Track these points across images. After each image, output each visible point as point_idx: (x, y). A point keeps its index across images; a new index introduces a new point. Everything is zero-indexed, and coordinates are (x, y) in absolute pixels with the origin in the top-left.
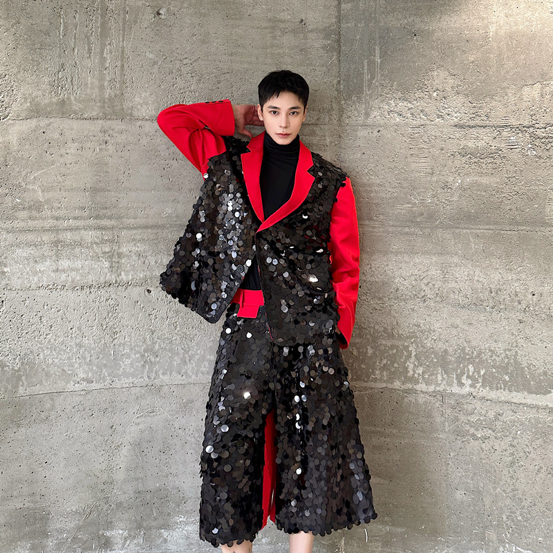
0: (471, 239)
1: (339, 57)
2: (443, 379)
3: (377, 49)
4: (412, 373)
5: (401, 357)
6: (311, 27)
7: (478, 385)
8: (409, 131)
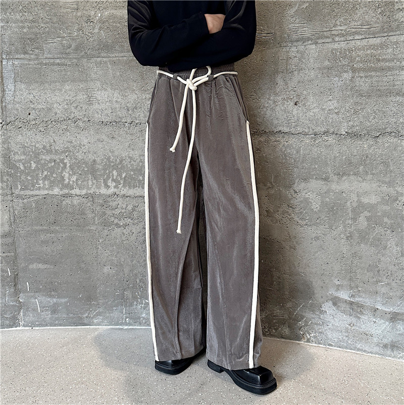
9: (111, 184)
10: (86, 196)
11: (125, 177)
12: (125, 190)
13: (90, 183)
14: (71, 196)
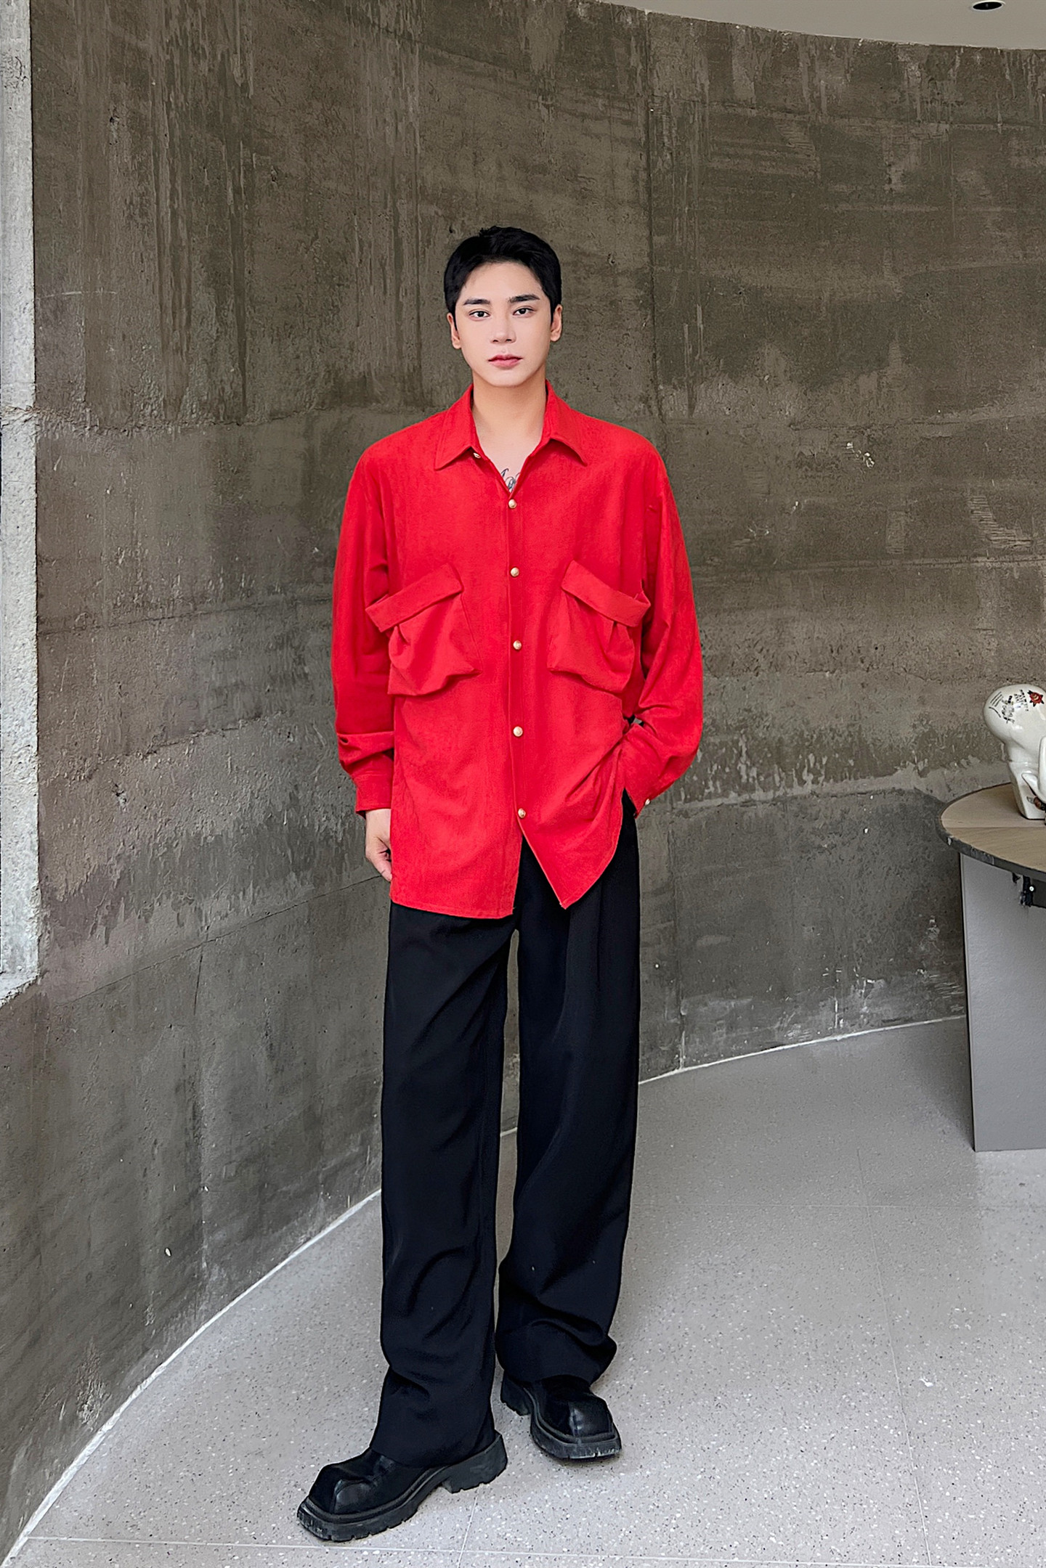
0: (811, 583)
1: (653, 317)
2: (782, 779)
3: (699, 308)
4: (745, 777)
5: (732, 758)
6: (620, 270)
7: (821, 779)
8: (741, 433)
9: (808, 777)
10: (775, 801)
11: (827, 762)
12: (828, 785)
13: (777, 778)
14: (754, 803)
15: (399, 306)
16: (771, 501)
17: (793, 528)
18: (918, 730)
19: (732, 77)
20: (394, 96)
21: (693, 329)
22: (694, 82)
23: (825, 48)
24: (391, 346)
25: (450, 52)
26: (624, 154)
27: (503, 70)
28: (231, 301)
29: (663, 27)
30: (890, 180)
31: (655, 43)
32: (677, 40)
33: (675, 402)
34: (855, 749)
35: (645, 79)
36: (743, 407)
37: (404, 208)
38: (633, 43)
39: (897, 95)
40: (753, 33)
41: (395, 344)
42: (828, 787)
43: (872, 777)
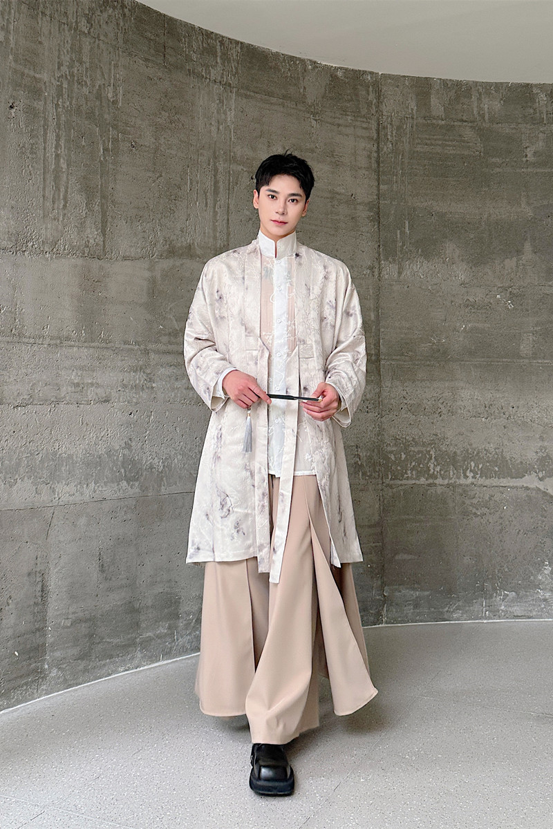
0: (472, 369)
1: (379, 227)
2: (454, 474)
3: (407, 222)
4: (432, 471)
5: (425, 460)
6: (359, 201)
7: (478, 476)
8: (429, 288)
9: (470, 475)
10: (448, 486)
11: (482, 467)
12: (482, 480)
13: (452, 473)
14: (435, 485)
15: (215, 213)
16: (447, 324)
17: (461, 339)
18: (538, 455)
19: (430, 105)
20: (218, 113)
21: (403, 233)
22: (407, 108)
23: (488, 88)
24: (209, 233)
25: (254, 92)
26: (363, 144)
27: (289, 102)
28: (98, 200)
29: (390, 81)
30: (526, 156)
31: (384, 88)
32: (398, 87)
33: (390, 270)
34: (499, 462)
35: (377, 107)
36: (432, 274)
37: (221, 166)
38: (371, 89)
39: (532, 111)
40: (444, 82)
41: (211, 231)
42: (481, 481)
43: (509, 478)
